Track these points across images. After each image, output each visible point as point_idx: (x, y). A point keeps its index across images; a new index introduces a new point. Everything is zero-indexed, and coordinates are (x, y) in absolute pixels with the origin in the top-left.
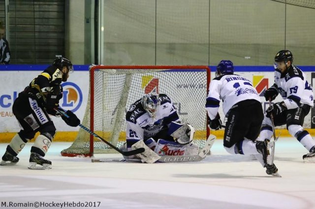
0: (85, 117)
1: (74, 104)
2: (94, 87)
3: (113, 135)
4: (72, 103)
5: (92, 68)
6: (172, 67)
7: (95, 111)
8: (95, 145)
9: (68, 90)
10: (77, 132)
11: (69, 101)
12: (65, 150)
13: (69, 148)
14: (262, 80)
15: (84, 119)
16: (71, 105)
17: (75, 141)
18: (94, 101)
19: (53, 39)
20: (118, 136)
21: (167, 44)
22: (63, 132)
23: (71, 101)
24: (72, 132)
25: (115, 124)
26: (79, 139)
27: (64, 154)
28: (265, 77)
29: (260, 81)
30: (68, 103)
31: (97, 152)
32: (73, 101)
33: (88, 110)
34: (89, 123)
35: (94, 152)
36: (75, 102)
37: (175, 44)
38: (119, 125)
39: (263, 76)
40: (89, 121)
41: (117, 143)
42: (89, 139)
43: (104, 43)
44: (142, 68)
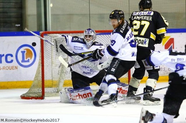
0: (37, 70)
1: (30, 60)
2: (44, 47)
3: (59, 82)
4: (29, 59)
5: (42, 33)
6: (101, 31)
7: (45, 65)
8: (46, 90)
9: (26, 50)
10: (33, 81)
11: (26, 59)
12: (23, 95)
13: (27, 93)
14: (169, 39)
15: (37, 71)
16: (28, 61)
17: (31, 88)
18: (44, 58)
19: (13, 12)
20: (63, 83)
21: (98, 14)
22: (22, 81)
23: (28, 58)
24: (30, 81)
25: (61, 74)
26: (34, 86)
27: (23, 97)
28: (172, 37)
29: (168, 40)
30: (25, 60)
31: (48, 95)
32: (30, 58)
33: (40, 64)
34: (41, 74)
35: (45, 95)
36: (31, 59)
37: (104, 14)
38: (63, 75)
39: (170, 36)
40: (41, 72)
41: (62, 88)
42: (41, 86)
43: (52, 15)
44: (78, 33)
